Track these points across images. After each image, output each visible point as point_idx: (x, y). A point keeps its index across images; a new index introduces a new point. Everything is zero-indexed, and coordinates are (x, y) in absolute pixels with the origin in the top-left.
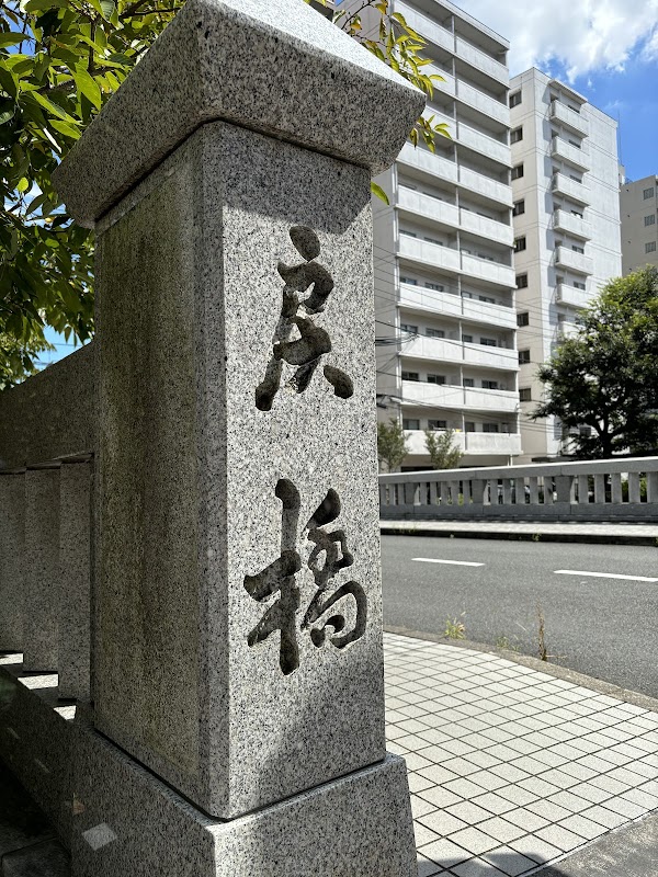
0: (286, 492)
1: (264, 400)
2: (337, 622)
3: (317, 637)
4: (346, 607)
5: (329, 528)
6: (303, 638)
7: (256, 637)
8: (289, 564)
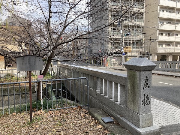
0: (145, 95)
1: (143, 89)
2: (148, 103)
3: (146, 104)
4: (149, 102)
5: (147, 97)
6: (145, 104)
7: (142, 104)
8: (145, 99)
